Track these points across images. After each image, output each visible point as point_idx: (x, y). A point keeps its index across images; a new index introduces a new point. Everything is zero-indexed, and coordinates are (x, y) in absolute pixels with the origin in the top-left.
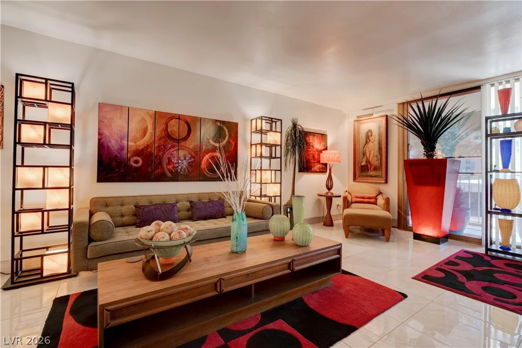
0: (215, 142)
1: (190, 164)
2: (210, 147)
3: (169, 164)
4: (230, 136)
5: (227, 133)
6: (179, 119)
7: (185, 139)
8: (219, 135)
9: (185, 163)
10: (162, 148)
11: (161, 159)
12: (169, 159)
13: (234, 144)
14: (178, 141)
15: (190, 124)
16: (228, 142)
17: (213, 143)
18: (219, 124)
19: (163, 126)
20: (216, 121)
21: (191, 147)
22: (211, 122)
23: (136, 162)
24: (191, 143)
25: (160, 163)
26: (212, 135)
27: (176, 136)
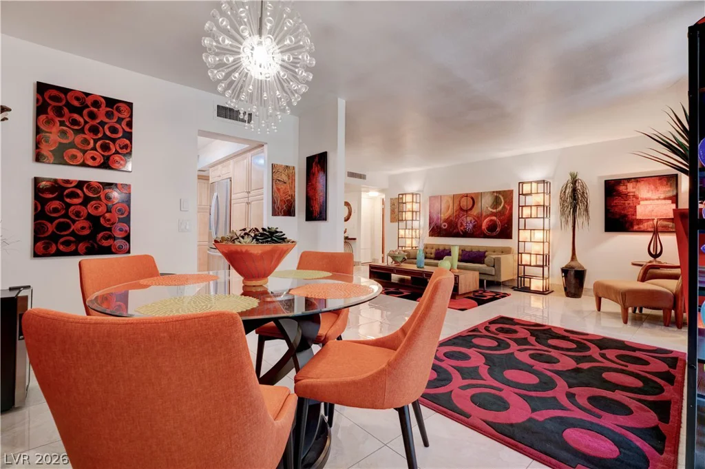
0: (493, 208)
1: (474, 226)
2: (489, 213)
3: (461, 226)
4: (505, 202)
5: (503, 200)
6: (467, 196)
7: (471, 209)
8: (496, 202)
9: (471, 225)
10: (458, 217)
11: (457, 224)
12: (461, 223)
13: (508, 208)
14: (467, 211)
15: (473, 199)
16: (504, 207)
17: (491, 210)
18: (495, 194)
19: (458, 203)
20: (494, 192)
21: (475, 214)
22: (489, 195)
23: (445, 226)
24: (475, 212)
25: (457, 225)
26: (490, 203)
27: (465, 208)
